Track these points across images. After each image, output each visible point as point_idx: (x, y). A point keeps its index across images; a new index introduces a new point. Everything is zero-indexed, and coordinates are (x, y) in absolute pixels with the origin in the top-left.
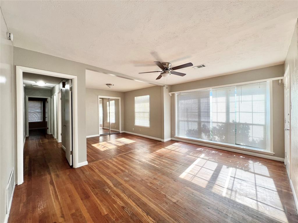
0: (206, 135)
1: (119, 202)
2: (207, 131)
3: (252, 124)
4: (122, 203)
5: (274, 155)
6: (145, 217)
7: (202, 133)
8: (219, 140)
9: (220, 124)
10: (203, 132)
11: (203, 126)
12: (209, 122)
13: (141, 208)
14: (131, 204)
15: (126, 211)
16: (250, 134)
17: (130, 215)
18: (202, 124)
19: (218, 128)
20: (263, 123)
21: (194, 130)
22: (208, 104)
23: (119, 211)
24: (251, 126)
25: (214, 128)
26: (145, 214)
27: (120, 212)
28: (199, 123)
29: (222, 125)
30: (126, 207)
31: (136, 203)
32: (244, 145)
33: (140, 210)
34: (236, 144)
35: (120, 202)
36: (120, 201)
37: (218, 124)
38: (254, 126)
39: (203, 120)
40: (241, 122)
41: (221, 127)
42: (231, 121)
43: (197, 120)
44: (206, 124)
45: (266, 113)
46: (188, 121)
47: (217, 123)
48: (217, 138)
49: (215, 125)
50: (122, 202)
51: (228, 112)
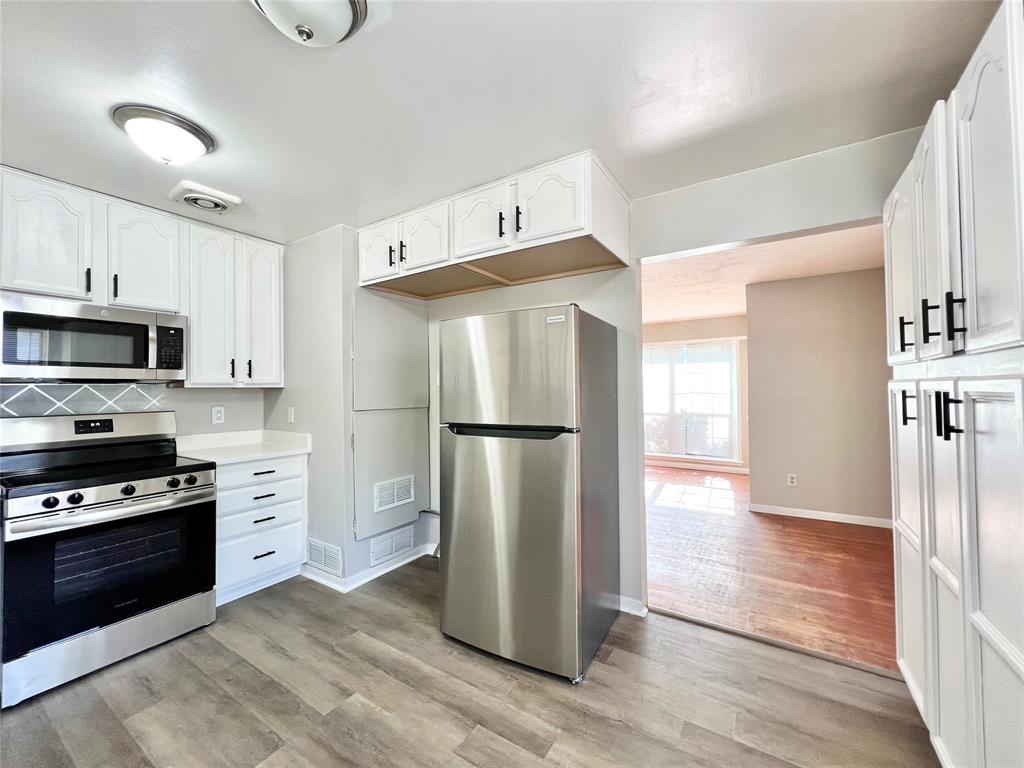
3: (712, 415)
16: (709, 433)
19: (656, 424)
20: (728, 413)
24: (710, 419)
29: (663, 419)
34: (686, 454)
37: (656, 417)
38: (715, 418)
40: (694, 411)
42: (678, 411)
45: (731, 394)
47: (653, 414)
48: (653, 445)
51: (672, 395)
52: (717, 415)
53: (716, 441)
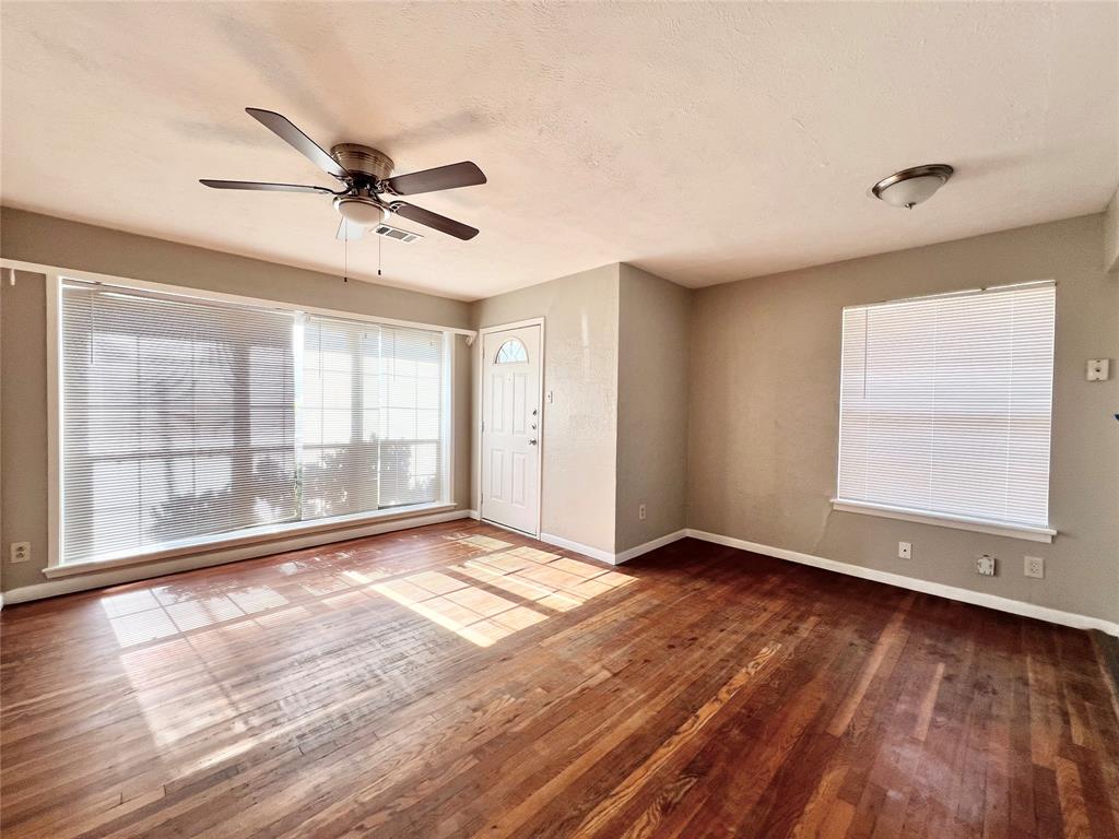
0: (273, 505)
1: (642, 830)
2: (280, 488)
3: (416, 442)
4: (645, 818)
5: (455, 509)
6: (687, 739)
7: (258, 499)
8: (327, 511)
9: (333, 452)
10: (262, 497)
11: (260, 467)
12: (291, 448)
13: (654, 751)
14: (643, 781)
15: (682, 793)
16: (411, 469)
17: (695, 780)
18: (256, 459)
19: (325, 466)
20: (435, 436)
21: (207, 496)
22: (286, 373)
23: (689, 819)
24: (413, 447)
25: (312, 467)
26: (676, 738)
27: (693, 815)
28: (241, 457)
29: (338, 455)
30: (664, 799)
31: (635, 766)
32: (399, 503)
33: (662, 751)
34: (380, 508)
35: (640, 827)
36: (633, 829)
37: (327, 451)
38: (420, 446)
39: (256, 440)
40: (391, 438)
41: (333, 462)
42: (366, 438)
43: (229, 443)
44: (275, 457)
45: (440, 410)
46: (168, 456)
47: (321, 447)
48: (319, 504)
49: (312, 458)
50: (638, 816)
51: (357, 409)
52: (422, 442)
53: (421, 479)
